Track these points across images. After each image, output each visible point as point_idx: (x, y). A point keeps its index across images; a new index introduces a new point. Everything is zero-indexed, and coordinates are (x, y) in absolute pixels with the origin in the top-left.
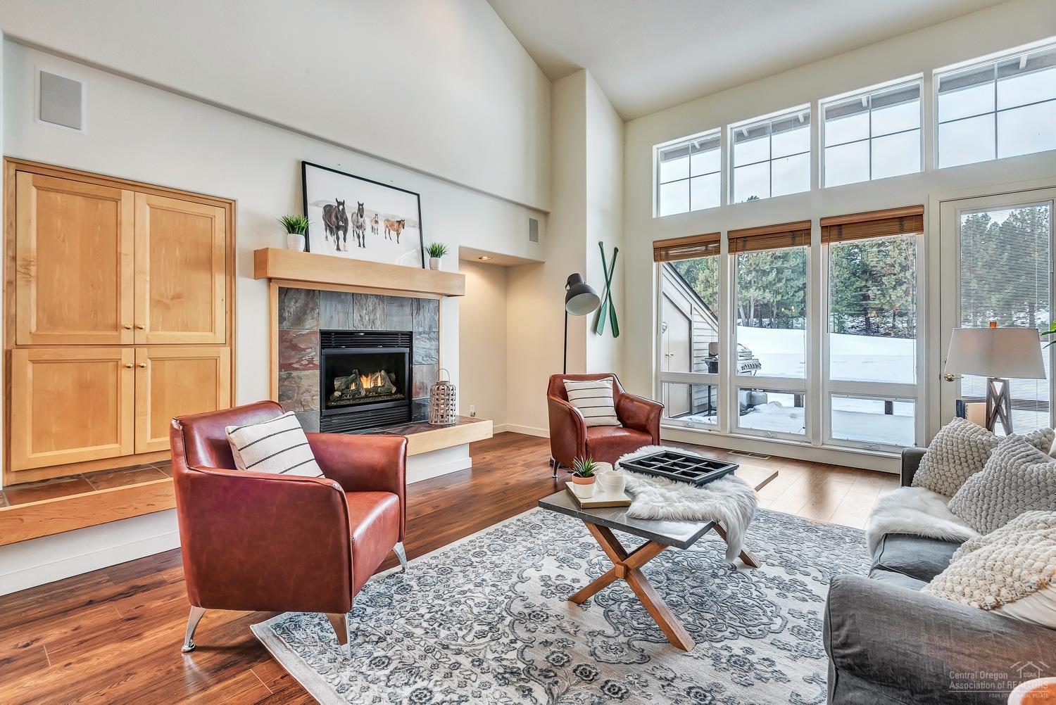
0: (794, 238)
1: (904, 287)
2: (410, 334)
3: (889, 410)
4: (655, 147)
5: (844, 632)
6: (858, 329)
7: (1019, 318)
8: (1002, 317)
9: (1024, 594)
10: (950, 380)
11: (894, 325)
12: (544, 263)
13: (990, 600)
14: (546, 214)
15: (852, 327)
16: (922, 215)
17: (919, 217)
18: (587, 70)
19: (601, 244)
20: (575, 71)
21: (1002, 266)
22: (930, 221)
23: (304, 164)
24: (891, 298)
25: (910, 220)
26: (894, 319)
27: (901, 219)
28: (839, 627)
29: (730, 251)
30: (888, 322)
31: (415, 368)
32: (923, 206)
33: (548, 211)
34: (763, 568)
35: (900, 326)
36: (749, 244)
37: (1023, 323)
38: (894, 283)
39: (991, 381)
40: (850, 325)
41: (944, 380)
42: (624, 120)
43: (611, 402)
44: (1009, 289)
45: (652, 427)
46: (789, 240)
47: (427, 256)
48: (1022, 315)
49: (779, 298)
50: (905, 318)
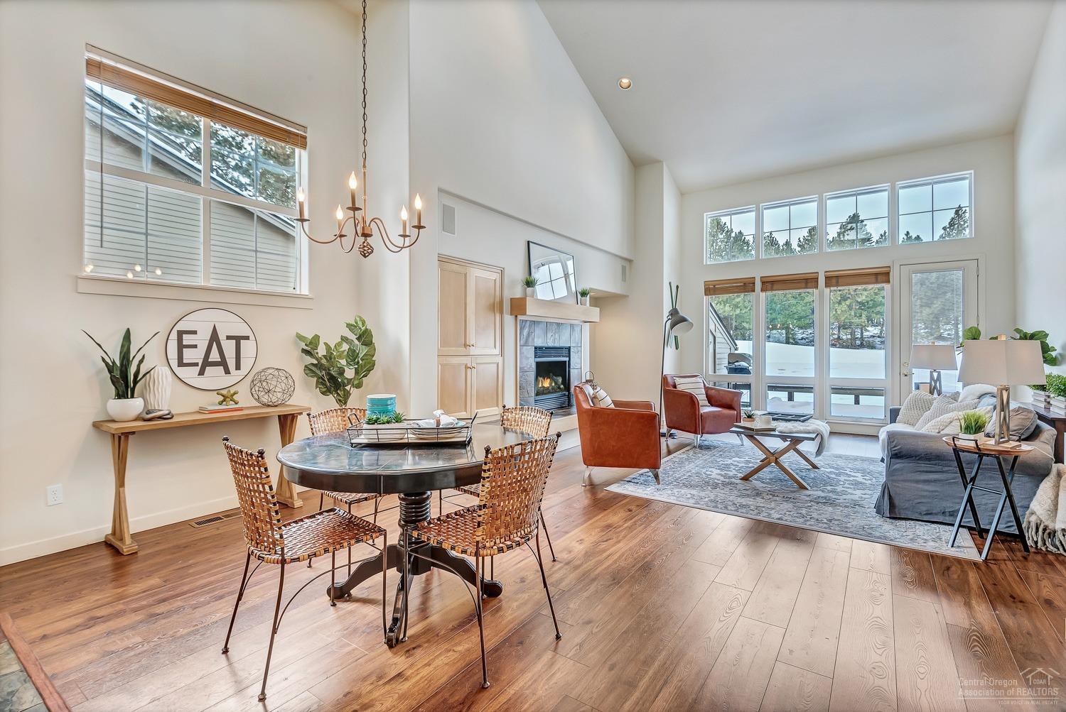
0: (807, 283)
1: (848, 302)
2: (569, 349)
3: (857, 402)
4: (705, 214)
5: (894, 443)
6: (807, 340)
7: (946, 330)
8: (932, 328)
9: (947, 426)
10: (906, 375)
11: (839, 337)
12: (628, 296)
13: (937, 431)
14: (630, 261)
15: (802, 339)
16: (889, 273)
17: (888, 274)
18: (664, 163)
19: (670, 283)
20: (656, 162)
21: (931, 283)
22: (894, 275)
23: (528, 242)
24: (836, 312)
25: (882, 276)
26: (839, 331)
27: (876, 274)
28: (893, 442)
29: (762, 290)
30: (834, 334)
31: (571, 370)
32: (889, 267)
33: (633, 259)
34: (822, 469)
35: (844, 337)
36: (775, 287)
37: (949, 335)
38: (839, 298)
39: (931, 373)
40: (800, 336)
41: (902, 376)
42: (683, 194)
43: (703, 391)
44: (937, 305)
45: (735, 405)
46: (803, 285)
47: (579, 296)
48: (948, 327)
49: (738, 311)
50: (849, 331)
